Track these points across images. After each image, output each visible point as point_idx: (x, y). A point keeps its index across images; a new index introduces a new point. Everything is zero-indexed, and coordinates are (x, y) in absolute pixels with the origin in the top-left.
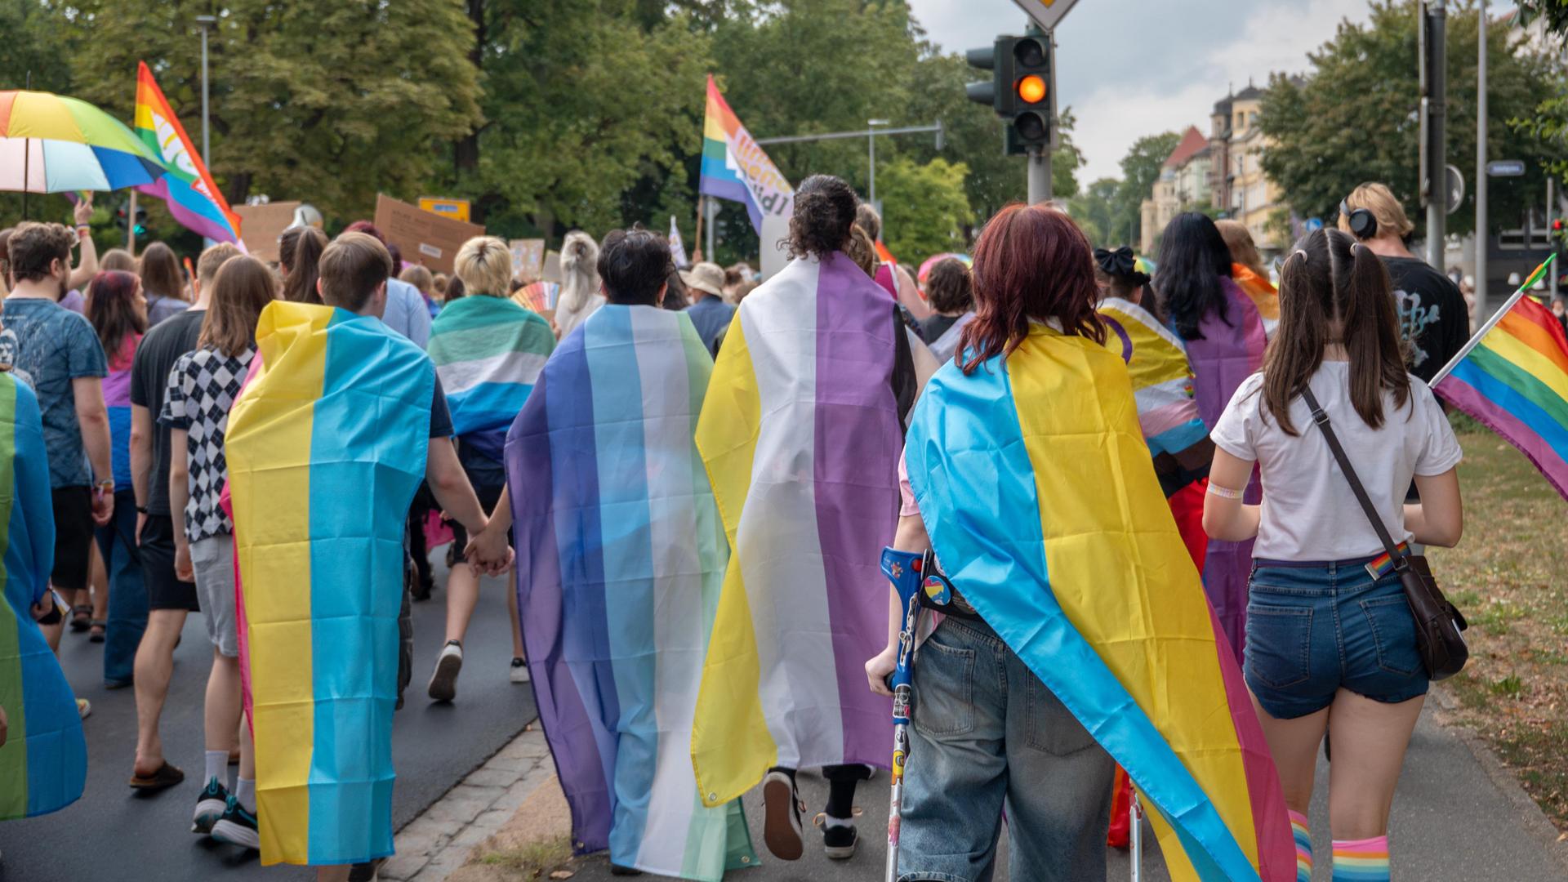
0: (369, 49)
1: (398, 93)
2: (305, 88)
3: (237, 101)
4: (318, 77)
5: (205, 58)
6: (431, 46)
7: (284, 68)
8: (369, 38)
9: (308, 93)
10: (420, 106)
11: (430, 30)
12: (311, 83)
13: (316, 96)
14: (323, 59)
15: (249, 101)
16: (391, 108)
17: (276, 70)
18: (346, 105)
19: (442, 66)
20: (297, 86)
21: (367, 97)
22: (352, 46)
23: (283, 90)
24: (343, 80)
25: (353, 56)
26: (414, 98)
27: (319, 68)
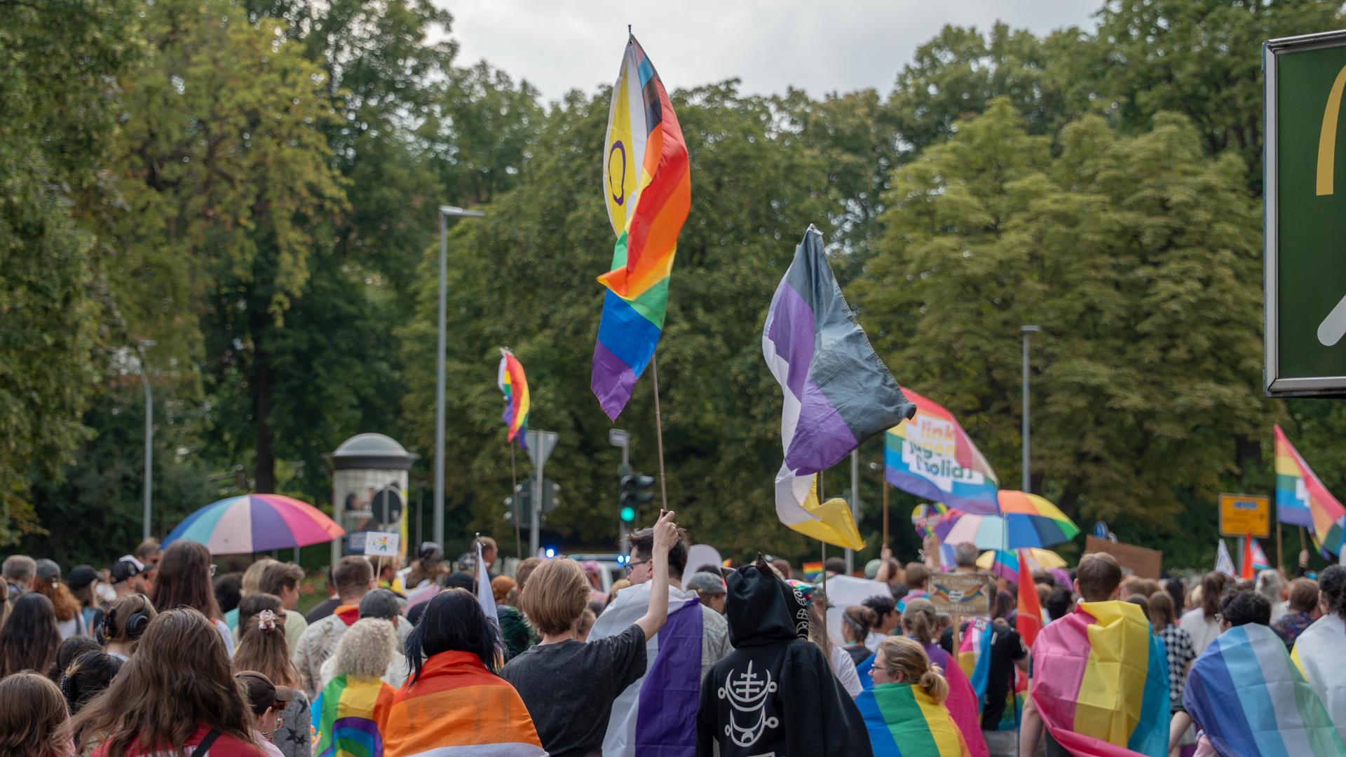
0: (1179, 353)
1: (1212, 397)
2: (1121, 392)
3: (1059, 404)
4: (1132, 381)
5: (1026, 363)
6: (1240, 348)
7: (1101, 373)
8: (1179, 342)
9: (1126, 398)
10: (1232, 408)
11: (1239, 333)
12: (1124, 386)
13: (1134, 400)
14: (1133, 362)
15: (1069, 404)
16: (1204, 410)
17: (1094, 375)
18: (1158, 407)
19: (1253, 368)
20: (1113, 390)
21: (1181, 401)
22: (1165, 350)
23: (1098, 394)
24: (1154, 383)
25: (1164, 360)
26: (1226, 401)
27: (1132, 371)
